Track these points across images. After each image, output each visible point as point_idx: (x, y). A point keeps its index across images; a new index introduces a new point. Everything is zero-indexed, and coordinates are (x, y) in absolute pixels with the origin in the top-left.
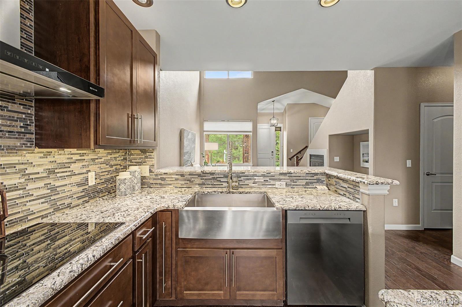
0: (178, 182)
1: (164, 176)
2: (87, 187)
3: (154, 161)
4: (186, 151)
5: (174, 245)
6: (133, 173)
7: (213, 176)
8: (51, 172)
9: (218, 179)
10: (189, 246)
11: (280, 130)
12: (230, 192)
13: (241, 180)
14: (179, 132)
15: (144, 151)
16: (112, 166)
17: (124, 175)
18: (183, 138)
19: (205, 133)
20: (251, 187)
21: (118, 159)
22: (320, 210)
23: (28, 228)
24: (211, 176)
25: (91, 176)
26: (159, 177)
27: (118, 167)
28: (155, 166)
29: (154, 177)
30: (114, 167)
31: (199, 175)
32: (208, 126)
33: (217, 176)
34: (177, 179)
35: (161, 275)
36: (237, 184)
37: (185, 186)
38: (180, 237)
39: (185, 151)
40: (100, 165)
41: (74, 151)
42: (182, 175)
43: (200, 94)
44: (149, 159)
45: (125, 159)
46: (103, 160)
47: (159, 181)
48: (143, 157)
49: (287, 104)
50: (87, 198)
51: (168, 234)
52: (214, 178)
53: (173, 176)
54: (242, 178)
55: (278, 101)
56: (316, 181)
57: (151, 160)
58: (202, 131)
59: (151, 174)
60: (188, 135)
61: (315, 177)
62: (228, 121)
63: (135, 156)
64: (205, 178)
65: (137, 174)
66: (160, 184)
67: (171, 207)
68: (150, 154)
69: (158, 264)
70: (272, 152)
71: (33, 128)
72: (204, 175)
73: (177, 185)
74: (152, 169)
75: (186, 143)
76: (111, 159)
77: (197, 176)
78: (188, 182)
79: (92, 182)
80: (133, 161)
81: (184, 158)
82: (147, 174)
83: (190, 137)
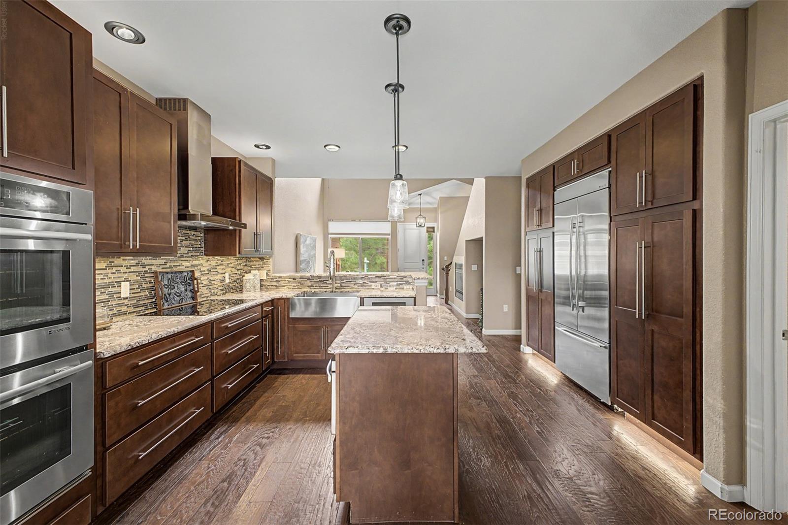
0: (290, 284)
1: (279, 279)
2: (225, 283)
3: (271, 267)
4: (303, 259)
5: (286, 324)
6: (254, 275)
7: (320, 279)
8: (209, 271)
9: (325, 282)
10: (297, 323)
11: (434, 231)
12: (332, 291)
13: (344, 283)
14: (294, 239)
15: (262, 259)
16: (238, 270)
17: (247, 277)
18: (300, 245)
19: (330, 236)
20: (352, 288)
21: (242, 265)
22: (385, 297)
23: (202, 301)
24: (318, 280)
25: (227, 275)
26: (275, 280)
27: (242, 271)
28: (271, 271)
29: (270, 280)
30: (239, 271)
31: (308, 279)
32: (335, 227)
33: (324, 279)
34: (289, 282)
35: (277, 343)
36: (339, 285)
37: (296, 288)
38: (290, 316)
39: (301, 259)
40: (231, 269)
41: (218, 258)
42: (294, 279)
43: (323, 185)
44: (266, 265)
45: (246, 265)
46: (232, 265)
47: (275, 284)
48: (262, 263)
49: (440, 197)
50: (224, 292)
51: (282, 315)
52: (321, 281)
53: (286, 279)
54: (345, 281)
55: (427, 194)
56: (404, 282)
57: (268, 265)
58: (326, 234)
59: (268, 277)
60: (306, 241)
61: (404, 279)
62: (360, 221)
63: (254, 263)
64: (313, 281)
65: (257, 276)
66: (276, 286)
67: (284, 297)
68: (267, 261)
69: (275, 336)
70: (423, 260)
71: (203, 245)
72: (313, 278)
73: (290, 287)
74: (269, 274)
75: (302, 249)
76: (237, 265)
77: (306, 279)
78: (299, 284)
79: (227, 281)
80: (252, 267)
81: (301, 267)
82: (265, 277)
83: (308, 242)
